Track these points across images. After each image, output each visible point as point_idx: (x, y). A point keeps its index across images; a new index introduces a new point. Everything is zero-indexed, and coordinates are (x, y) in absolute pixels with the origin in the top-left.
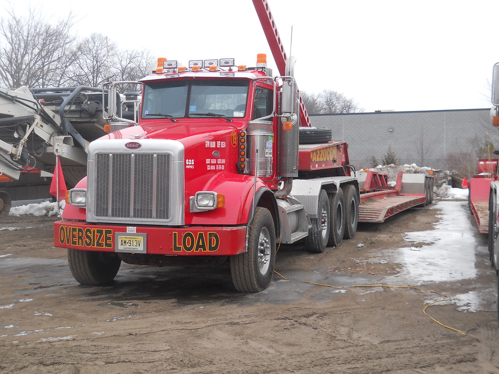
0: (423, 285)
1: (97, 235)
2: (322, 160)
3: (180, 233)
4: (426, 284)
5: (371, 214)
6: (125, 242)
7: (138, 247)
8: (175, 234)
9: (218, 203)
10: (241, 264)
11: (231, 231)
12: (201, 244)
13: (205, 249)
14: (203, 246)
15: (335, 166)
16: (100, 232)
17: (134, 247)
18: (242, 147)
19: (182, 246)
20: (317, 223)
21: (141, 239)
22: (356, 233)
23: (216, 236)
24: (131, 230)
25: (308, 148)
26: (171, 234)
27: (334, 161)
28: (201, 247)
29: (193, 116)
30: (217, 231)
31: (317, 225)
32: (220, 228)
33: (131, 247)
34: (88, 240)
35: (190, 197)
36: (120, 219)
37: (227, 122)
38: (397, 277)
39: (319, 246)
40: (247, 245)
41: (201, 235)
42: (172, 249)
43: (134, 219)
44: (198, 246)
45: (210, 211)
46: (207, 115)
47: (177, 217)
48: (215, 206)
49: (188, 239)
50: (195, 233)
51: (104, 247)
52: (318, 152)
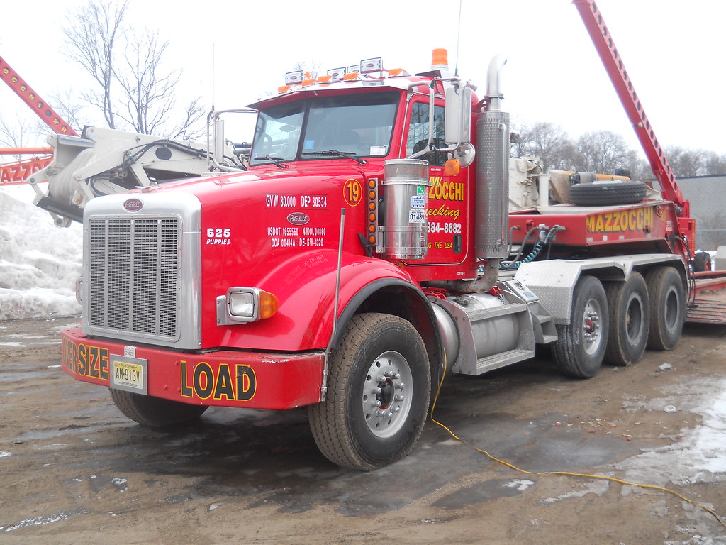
0: (702, 483)
1: (91, 357)
2: (616, 228)
3: (190, 362)
4: (710, 479)
5: (717, 310)
6: (121, 373)
7: (136, 383)
8: (184, 364)
9: (261, 309)
10: (324, 422)
11: (278, 365)
12: (224, 386)
13: (231, 396)
14: (228, 390)
15: (649, 237)
16: (94, 351)
17: (132, 382)
18: (372, 206)
19: (193, 388)
20: (571, 332)
21: (140, 369)
22: (682, 340)
23: (250, 373)
24: (130, 351)
25: (581, 212)
26: (178, 364)
27: (647, 230)
28: (224, 391)
29: (309, 157)
30: (254, 364)
31: (572, 335)
32: (258, 358)
33: (128, 381)
34: (81, 364)
35: (218, 298)
36: (118, 331)
37: (359, 165)
38: (664, 452)
39: (578, 369)
40: (324, 388)
41: (224, 369)
42: (180, 391)
43: (134, 333)
44: (220, 390)
45: (249, 323)
46: (326, 154)
47: (189, 334)
48: (255, 315)
49: (203, 374)
50: (215, 364)
51: (99, 378)
52: (610, 218)
